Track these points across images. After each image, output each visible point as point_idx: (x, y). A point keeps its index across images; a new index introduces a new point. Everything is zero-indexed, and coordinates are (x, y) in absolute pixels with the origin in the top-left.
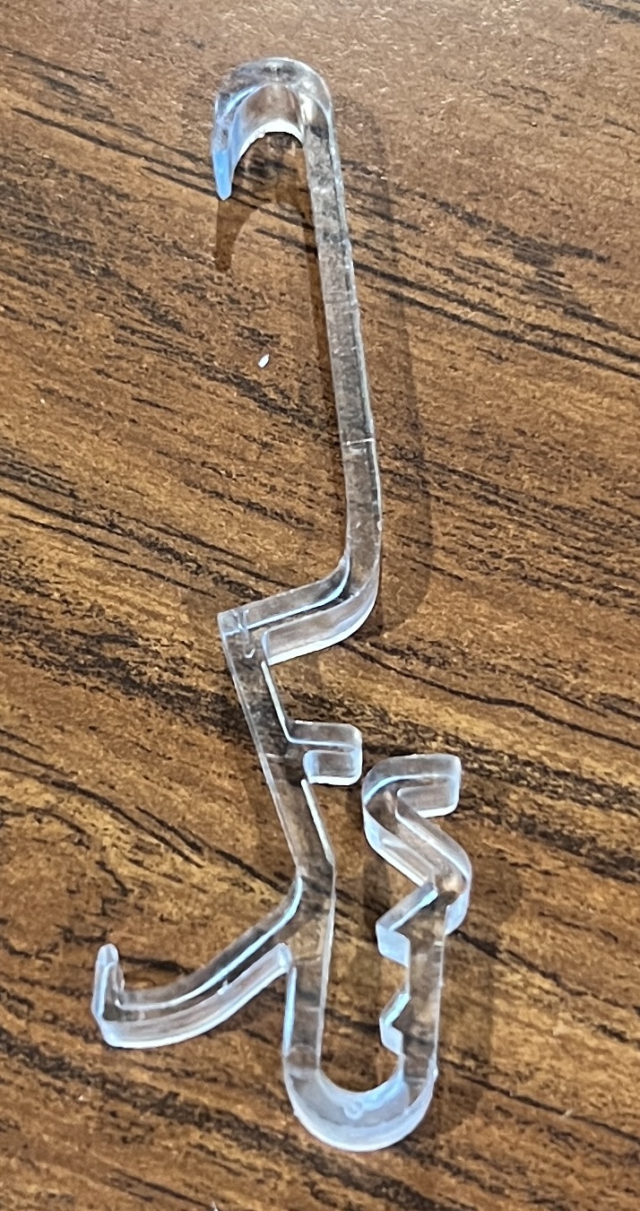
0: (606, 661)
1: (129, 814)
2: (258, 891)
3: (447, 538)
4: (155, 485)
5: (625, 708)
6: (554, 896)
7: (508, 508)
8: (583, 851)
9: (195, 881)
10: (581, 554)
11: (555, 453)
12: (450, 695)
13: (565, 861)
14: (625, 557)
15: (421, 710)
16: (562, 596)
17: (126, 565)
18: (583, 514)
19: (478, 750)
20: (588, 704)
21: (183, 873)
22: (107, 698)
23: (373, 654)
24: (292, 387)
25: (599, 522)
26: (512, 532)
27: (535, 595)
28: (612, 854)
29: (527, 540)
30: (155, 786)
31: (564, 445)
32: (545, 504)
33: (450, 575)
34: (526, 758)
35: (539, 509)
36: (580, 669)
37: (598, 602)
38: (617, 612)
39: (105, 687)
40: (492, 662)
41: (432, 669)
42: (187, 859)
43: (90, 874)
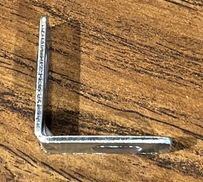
0: (162, 97)
1: (14, 151)
2: (54, 175)
3: (111, 57)
4: (19, 42)
5: (167, 112)
6: (146, 174)
7: (130, 47)
8: (155, 159)
9: (35, 172)
10: (153, 62)
11: (144, 28)
12: (113, 110)
13: (150, 163)
14: (166, 62)
15: (104, 115)
16: (147, 76)
17: (10, 69)
18: (153, 48)
19: (122, 127)
20: (156, 111)
21: (31, 170)
22: (6, 113)
23: (89, 96)
24: (61, 8)
25: (159, 50)
26: (131, 55)
27: (139, 75)
28: (164, 160)
29: (136, 57)
30: (22, 142)
31: (147, 25)
32: (141, 45)
33: (112, 70)
34: (137, 129)
35: (140, 47)
36: (153, 100)
37: (159, 77)
38: (164, 80)
39: (5, 110)
40: (126, 98)
41: (107, 101)
42: (32, 165)
43: (3, 171)
